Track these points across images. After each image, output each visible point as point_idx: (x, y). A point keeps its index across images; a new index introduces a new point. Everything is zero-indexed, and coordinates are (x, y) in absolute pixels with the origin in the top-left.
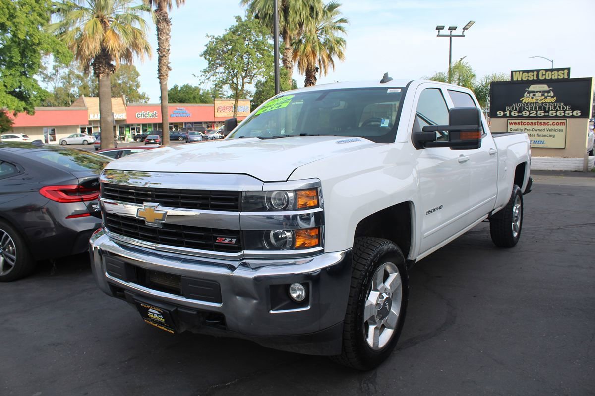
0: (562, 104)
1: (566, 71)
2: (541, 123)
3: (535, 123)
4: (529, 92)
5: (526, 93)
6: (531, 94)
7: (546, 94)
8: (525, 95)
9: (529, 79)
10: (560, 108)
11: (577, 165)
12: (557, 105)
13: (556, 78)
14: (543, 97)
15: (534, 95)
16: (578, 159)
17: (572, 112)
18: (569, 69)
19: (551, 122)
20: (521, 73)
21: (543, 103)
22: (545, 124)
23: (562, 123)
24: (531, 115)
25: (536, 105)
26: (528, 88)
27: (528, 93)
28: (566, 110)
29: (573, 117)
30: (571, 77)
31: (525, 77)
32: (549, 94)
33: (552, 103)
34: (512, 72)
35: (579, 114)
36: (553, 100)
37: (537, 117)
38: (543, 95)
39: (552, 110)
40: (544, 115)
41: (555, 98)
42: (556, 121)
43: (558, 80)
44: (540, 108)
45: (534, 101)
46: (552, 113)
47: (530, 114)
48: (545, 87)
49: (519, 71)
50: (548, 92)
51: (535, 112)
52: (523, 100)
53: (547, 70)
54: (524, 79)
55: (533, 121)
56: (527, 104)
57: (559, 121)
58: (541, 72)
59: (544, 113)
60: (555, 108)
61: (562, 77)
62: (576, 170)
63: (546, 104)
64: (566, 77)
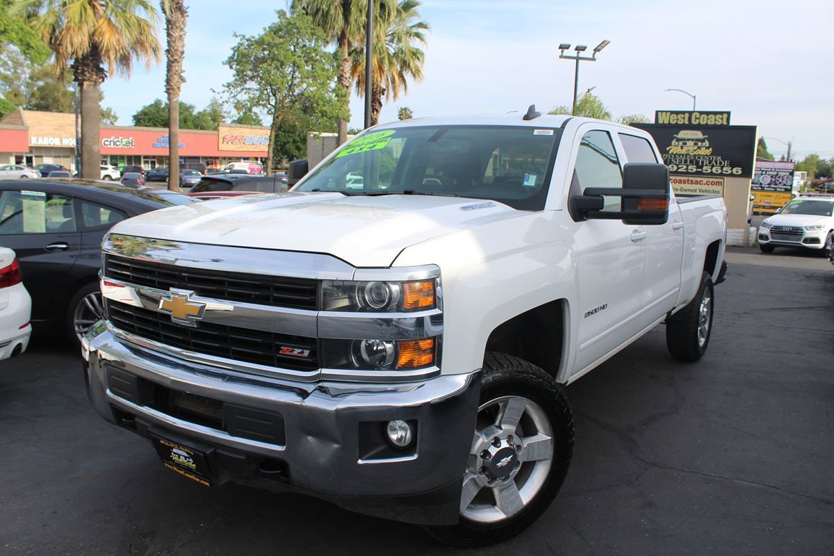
0: (719, 158)
1: (725, 116)
2: (692, 181)
3: (684, 181)
4: (678, 140)
5: (674, 141)
6: (681, 143)
7: (700, 144)
8: (673, 143)
9: (679, 122)
10: (716, 164)
11: (736, 238)
12: (713, 158)
13: (713, 123)
14: (696, 148)
15: (685, 144)
16: (736, 230)
17: (732, 170)
18: (729, 113)
19: (705, 180)
20: (669, 114)
21: (695, 156)
22: (697, 183)
23: (719, 182)
24: (679, 170)
25: (686, 157)
26: (677, 134)
27: (676, 141)
28: (724, 166)
29: (732, 175)
30: (731, 124)
31: (673, 120)
32: (704, 144)
33: (707, 155)
34: (657, 112)
36: (709, 152)
37: (687, 173)
38: (695, 144)
39: (707, 165)
40: (697, 171)
41: (711, 149)
42: (711, 180)
43: (715, 127)
44: (691, 162)
45: (684, 151)
46: (707, 169)
47: (678, 168)
48: (699, 135)
49: (666, 112)
50: (703, 141)
51: (685, 167)
52: (670, 149)
53: (701, 113)
54: (672, 122)
55: (683, 178)
56: (675, 155)
57: (715, 180)
58: (694, 115)
59: (697, 168)
60: (710, 162)
61: (720, 123)
62: (735, 244)
63: (699, 156)
64: (725, 123)
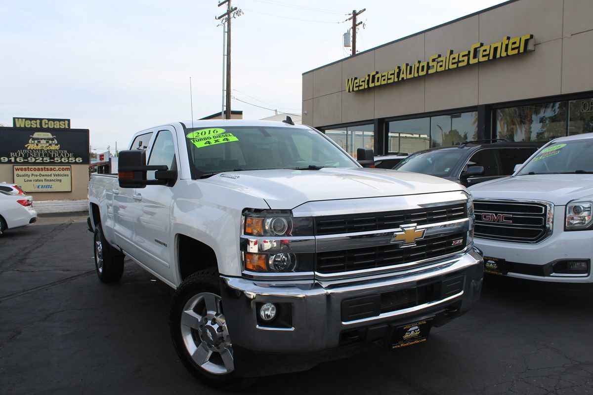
0: (66, 152)
1: (67, 122)
2: (47, 169)
3: (42, 169)
4: (34, 139)
5: (31, 140)
6: (36, 142)
7: (50, 142)
8: (30, 142)
9: (32, 126)
10: (64, 155)
11: (85, 206)
12: (61, 152)
13: (58, 127)
14: (48, 145)
15: (39, 142)
16: (84, 200)
17: (75, 159)
18: (69, 120)
19: (57, 168)
20: (24, 120)
21: (48, 150)
22: (51, 170)
23: (67, 168)
24: (37, 161)
25: (41, 152)
26: (33, 135)
27: (32, 140)
28: (69, 157)
29: (76, 163)
30: (71, 128)
31: (28, 124)
32: (54, 142)
33: (56, 150)
34: (14, 119)
35: (81, 161)
36: (57, 147)
37: (43, 163)
38: (47, 142)
39: (57, 157)
40: (50, 161)
41: (59, 146)
42: (62, 167)
43: (60, 130)
44: (46, 155)
45: (39, 147)
46: (58, 160)
47: (36, 160)
48: (49, 135)
49: (22, 118)
50: (52, 140)
51: (41, 159)
52: (28, 146)
53: (49, 120)
54: (27, 126)
55: (40, 167)
56: (32, 150)
57: (65, 167)
58: (43, 121)
59: (50, 159)
60: (59, 155)
61: (63, 127)
62: (84, 210)
63: (51, 151)
64: (67, 127)
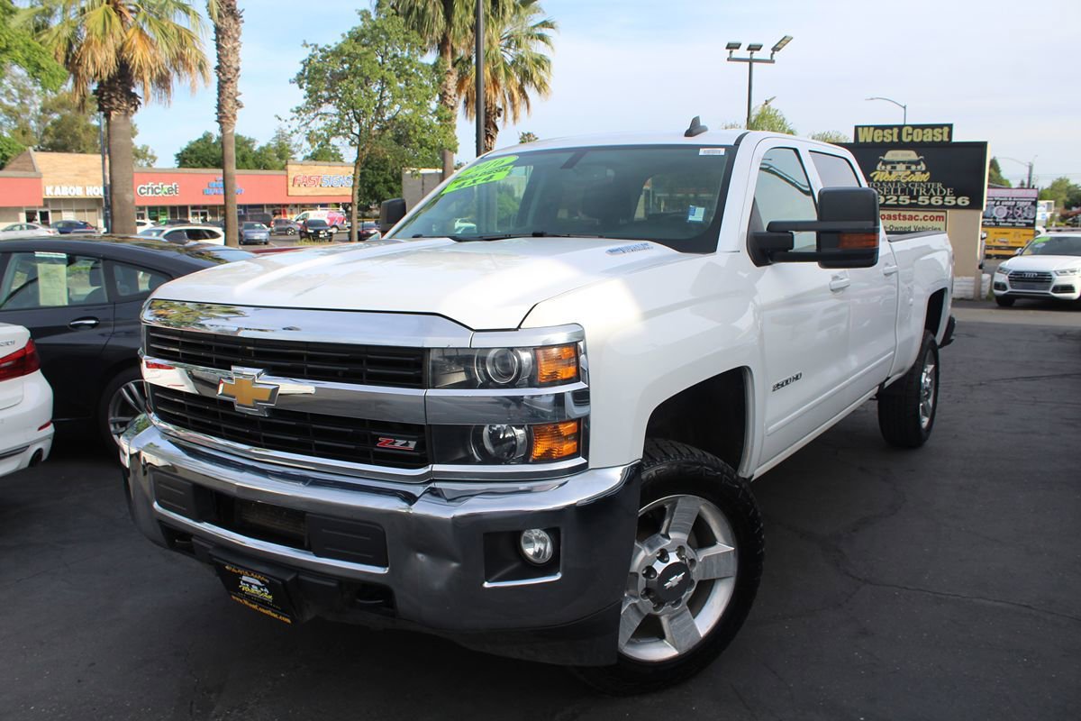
0: (939, 185)
1: (946, 130)
2: (904, 216)
3: (894, 216)
4: (885, 163)
5: (880, 164)
6: (889, 167)
7: (913, 167)
8: (878, 168)
9: (885, 140)
10: (936, 192)
11: (964, 288)
12: (931, 186)
13: (930, 140)
14: (909, 172)
15: (894, 168)
16: (965, 278)
17: (956, 200)
18: (950, 126)
19: (921, 214)
20: (872, 129)
21: (907, 183)
22: (911, 218)
23: (940, 217)
24: (888, 202)
25: (896, 185)
26: (884, 156)
27: (883, 164)
28: (946, 195)
29: (956, 207)
30: (954, 140)
31: (878, 137)
32: (919, 167)
33: (923, 182)
34: (856, 128)
35: (967, 203)
36: (925, 177)
37: (897, 206)
38: (908, 168)
39: (923, 195)
40: (911, 203)
41: (928, 174)
42: (929, 214)
43: (933, 144)
44: (903, 191)
45: (893, 178)
46: (924, 200)
47: (886, 200)
48: (912, 155)
49: (869, 127)
50: (917, 163)
51: (895, 198)
52: (875, 176)
53: (914, 127)
54: (876, 140)
55: (892, 213)
56: (881, 183)
57: (935, 214)
58: (904, 130)
59: (910, 199)
60: (928, 191)
61: (939, 140)
62: (962, 296)
63: (913, 183)
64: (946, 139)
